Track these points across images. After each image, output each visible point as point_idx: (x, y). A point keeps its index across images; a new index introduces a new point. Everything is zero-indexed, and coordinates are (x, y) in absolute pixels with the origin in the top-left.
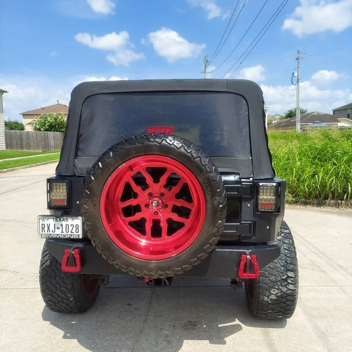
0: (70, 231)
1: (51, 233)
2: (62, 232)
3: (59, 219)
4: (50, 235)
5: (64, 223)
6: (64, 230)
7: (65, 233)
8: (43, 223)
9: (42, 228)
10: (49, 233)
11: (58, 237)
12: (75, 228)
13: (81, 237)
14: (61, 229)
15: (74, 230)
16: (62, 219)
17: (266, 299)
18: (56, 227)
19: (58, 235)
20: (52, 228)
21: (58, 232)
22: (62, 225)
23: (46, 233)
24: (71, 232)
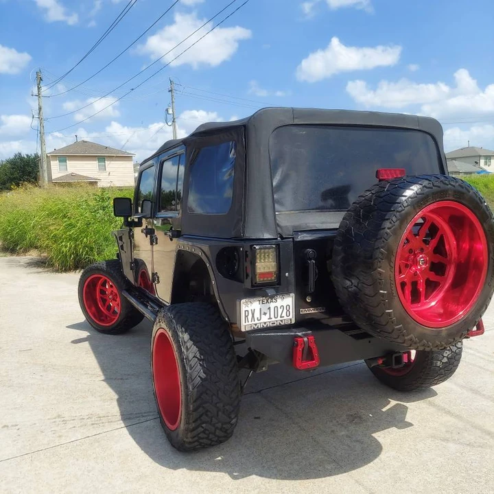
0: (279, 316)
1: (256, 322)
2: (270, 318)
3: (266, 301)
4: (256, 325)
5: (272, 305)
6: (272, 316)
7: (274, 319)
8: (247, 309)
9: (246, 316)
10: (253, 322)
11: (265, 326)
12: (285, 310)
13: (293, 322)
14: (268, 315)
15: (284, 314)
16: (269, 301)
17: (439, 363)
18: (262, 313)
19: (265, 323)
20: (257, 315)
21: (265, 319)
22: (269, 308)
23: (250, 323)
24: (281, 317)
